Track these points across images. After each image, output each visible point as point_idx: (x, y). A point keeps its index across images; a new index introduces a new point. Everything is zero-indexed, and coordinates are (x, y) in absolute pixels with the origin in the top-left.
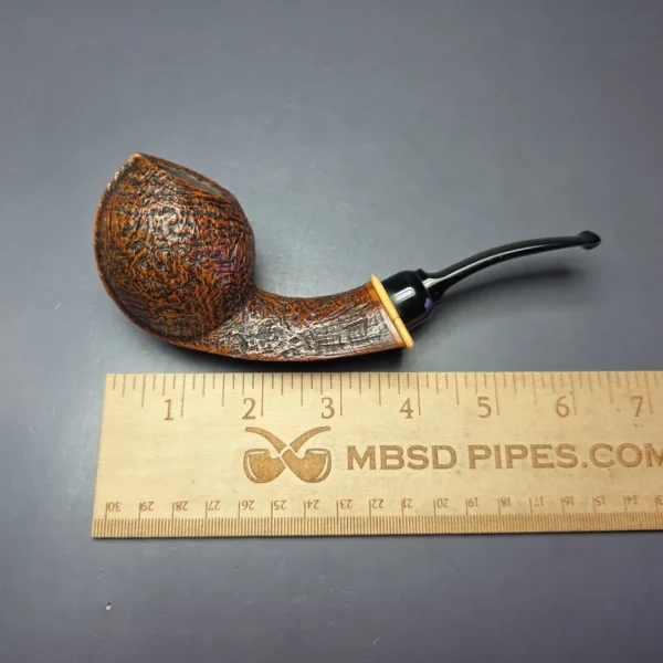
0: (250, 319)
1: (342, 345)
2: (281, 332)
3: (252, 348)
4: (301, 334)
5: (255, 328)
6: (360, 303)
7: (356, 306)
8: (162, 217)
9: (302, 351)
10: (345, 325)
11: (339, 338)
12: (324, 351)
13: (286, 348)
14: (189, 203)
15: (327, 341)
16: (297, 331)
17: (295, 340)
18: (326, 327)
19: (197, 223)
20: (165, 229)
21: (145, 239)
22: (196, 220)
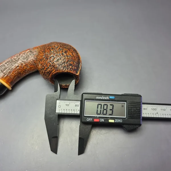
0: (33, 58)
1: (6, 63)
2: (24, 59)
3: (29, 52)
4: (18, 61)
5: (31, 57)
6: (7, 76)
7: (7, 75)
8: (57, 58)
9: (16, 57)
10: (8, 69)
11: (7, 65)
12: (10, 60)
13: (20, 56)
14: (54, 66)
15: (10, 62)
16: (20, 61)
17: (19, 59)
18: (13, 66)
19: (49, 63)
20: (55, 56)
21: (59, 52)
22: (50, 63)
